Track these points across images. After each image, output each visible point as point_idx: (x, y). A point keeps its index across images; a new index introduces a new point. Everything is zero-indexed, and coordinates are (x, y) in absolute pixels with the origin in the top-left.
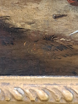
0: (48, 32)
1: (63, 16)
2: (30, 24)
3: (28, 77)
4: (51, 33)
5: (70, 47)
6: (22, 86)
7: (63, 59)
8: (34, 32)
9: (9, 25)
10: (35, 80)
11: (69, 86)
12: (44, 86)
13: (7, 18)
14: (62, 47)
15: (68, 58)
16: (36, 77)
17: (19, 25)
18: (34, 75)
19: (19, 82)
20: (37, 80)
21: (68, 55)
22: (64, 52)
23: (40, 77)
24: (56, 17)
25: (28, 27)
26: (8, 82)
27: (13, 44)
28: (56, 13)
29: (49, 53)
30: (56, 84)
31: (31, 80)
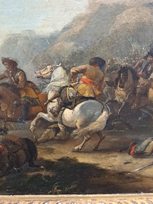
0: (120, 171)
1: (129, 163)
2: (111, 167)
3: (108, 195)
4: (123, 171)
5: (133, 177)
6: (104, 201)
7: (130, 184)
8: (113, 171)
9: (98, 167)
10: (112, 197)
11: (134, 200)
12: (118, 201)
13: (97, 164)
14: (129, 178)
15: (133, 183)
16: (112, 195)
17: (104, 168)
18: (111, 193)
19: (103, 199)
21: (132, 182)
22: (130, 180)
23: (115, 195)
24: (125, 163)
25: (109, 168)
26: (95, 199)
27: (99, 177)
29: (121, 181)
30: (125, 199)
31: (110, 197)
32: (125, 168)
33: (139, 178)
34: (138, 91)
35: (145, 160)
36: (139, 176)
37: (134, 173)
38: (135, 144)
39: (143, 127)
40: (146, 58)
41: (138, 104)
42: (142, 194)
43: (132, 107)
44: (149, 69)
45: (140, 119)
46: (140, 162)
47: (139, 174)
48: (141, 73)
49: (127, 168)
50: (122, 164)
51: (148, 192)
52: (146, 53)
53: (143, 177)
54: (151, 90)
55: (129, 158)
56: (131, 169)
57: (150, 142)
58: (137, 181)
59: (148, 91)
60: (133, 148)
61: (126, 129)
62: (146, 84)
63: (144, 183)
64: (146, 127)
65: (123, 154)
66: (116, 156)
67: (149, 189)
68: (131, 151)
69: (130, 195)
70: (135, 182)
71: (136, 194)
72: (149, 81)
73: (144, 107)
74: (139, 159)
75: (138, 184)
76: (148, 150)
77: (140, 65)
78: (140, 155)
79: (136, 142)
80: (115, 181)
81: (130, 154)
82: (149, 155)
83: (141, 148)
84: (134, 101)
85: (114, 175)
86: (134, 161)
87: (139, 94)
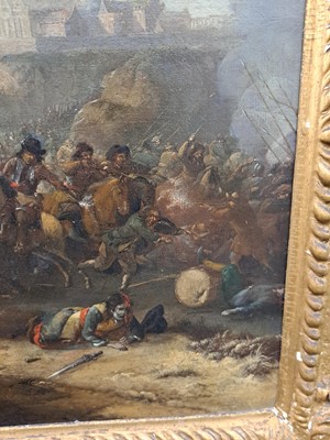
0: (22, 376)
1: (36, 360)
2: (1, 369)
3: (7, 429)
4: (27, 376)
5: (52, 390)
7: (48, 403)
10: (15, 432)
11: (58, 436)
14: (42, 391)
15: (54, 402)
16: (16, 428)
18: (14, 425)
20: (17, 431)
21: (52, 399)
22: (47, 395)
23: (22, 427)
24: (29, 361)
28: (28, 358)
29: (28, 398)
30: (40, 436)
31: (9, 432)
32: (31, 371)
33: (63, 390)
34: (20, 217)
35: (66, 352)
36: (62, 385)
37: (50, 380)
38: (38, 321)
39: (45, 288)
40: (19, 155)
41: (27, 242)
42: (77, 423)
43: (17, 249)
44: (32, 176)
45: (36, 271)
46: (57, 358)
47: (61, 382)
48: (17, 183)
49: (33, 370)
50: (24, 362)
51: (90, 420)
52: (18, 147)
53: (70, 387)
54: (44, 215)
55: (34, 350)
56: (43, 373)
57: (68, 318)
58: (61, 396)
59: (40, 218)
60: (37, 330)
61: (14, 291)
62: (31, 205)
63: (76, 401)
64: (53, 288)
65: (20, 344)
66: (7, 348)
67: (89, 413)
68: (34, 335)
69: (51, 426)
70: (57, 399)
71: (65, 425)
72: (36, 198)
73: (40, 249)
74: (55, 352)
75: (65, 404)
76: (68, 333)
77: (12, 169)
78: (55, 343)
79: (40, 318)
80: (18, 398)
81: (33, 342)
82: (72, 343)
83: (53, 330)
84: (16, 237)
85: (11, 386)
86: (46, 356)
87: (24, 222)
